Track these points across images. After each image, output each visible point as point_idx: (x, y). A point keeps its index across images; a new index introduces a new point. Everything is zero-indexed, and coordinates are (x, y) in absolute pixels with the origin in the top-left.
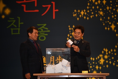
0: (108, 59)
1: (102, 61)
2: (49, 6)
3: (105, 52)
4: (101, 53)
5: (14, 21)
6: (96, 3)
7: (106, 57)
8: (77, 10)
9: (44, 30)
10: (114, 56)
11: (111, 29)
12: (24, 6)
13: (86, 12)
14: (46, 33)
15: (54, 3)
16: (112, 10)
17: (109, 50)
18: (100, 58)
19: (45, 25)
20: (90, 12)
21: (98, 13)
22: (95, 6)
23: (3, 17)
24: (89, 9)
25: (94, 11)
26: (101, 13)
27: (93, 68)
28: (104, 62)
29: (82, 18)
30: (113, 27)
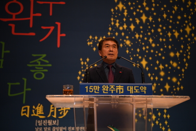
2: (52, 28)
6: (121, 28)
8: (94, 36)
9: (42, 63)
11: (141, 65)
12: (13, 26)
14: (45, 68)
15: (59, 24)
16: (143, 40)
19: (44, 56)
21: (123, 42)
22: (120, 32)
24: (111, 36)
26: (128, 42)
30: (144, 63)
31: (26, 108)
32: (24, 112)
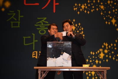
0: (108, 54)
1: (102, 55)
3: (105, 46)
4: (101, 48)
5: (14, 14)
7: (106, 51)
8: (78, 4)
9: (44, 23)
10: (114, 50)
11: (112, 23)
13: (87, 5)
16: (113, 4)
17: (109, 44)
18: (100, 53)
19: (45, 18)
20: (91, 6)
21: (99, 7)
23: (3, 10)
24: (90, 3)
25: (94, 5)
26: (102, 7)
27: (93, 62)
28: (104, 57)
29: (83, 12)
30: (114, 21)
31: (35, 53)
32: (34, 55)
